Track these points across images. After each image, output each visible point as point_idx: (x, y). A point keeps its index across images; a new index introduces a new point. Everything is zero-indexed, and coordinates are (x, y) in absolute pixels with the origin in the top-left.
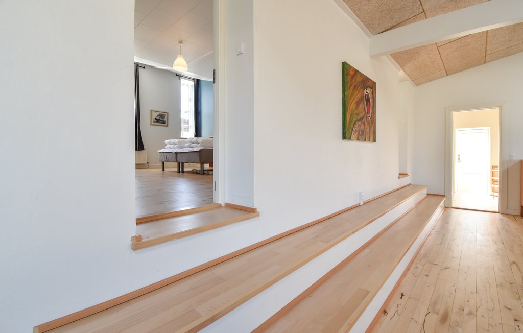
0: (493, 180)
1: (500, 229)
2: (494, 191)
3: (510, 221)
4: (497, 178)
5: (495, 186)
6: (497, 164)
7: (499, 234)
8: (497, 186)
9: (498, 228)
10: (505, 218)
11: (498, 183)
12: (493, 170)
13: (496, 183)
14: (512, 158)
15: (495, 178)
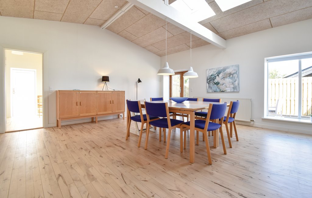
0: (38, 105)
1: (45, 142)
2: (39, 112)
3: (51, 132)
4: (41, 104)
5: (40, 109)
6: (41, 94)
7: (45, 147)
8: (41, 109)
9: (43, 141)
10: (48, 131)
11: (42, 107)
12: (38, 98)
13: (40, 107)
14: (50, 90)
15: (40, 104)
